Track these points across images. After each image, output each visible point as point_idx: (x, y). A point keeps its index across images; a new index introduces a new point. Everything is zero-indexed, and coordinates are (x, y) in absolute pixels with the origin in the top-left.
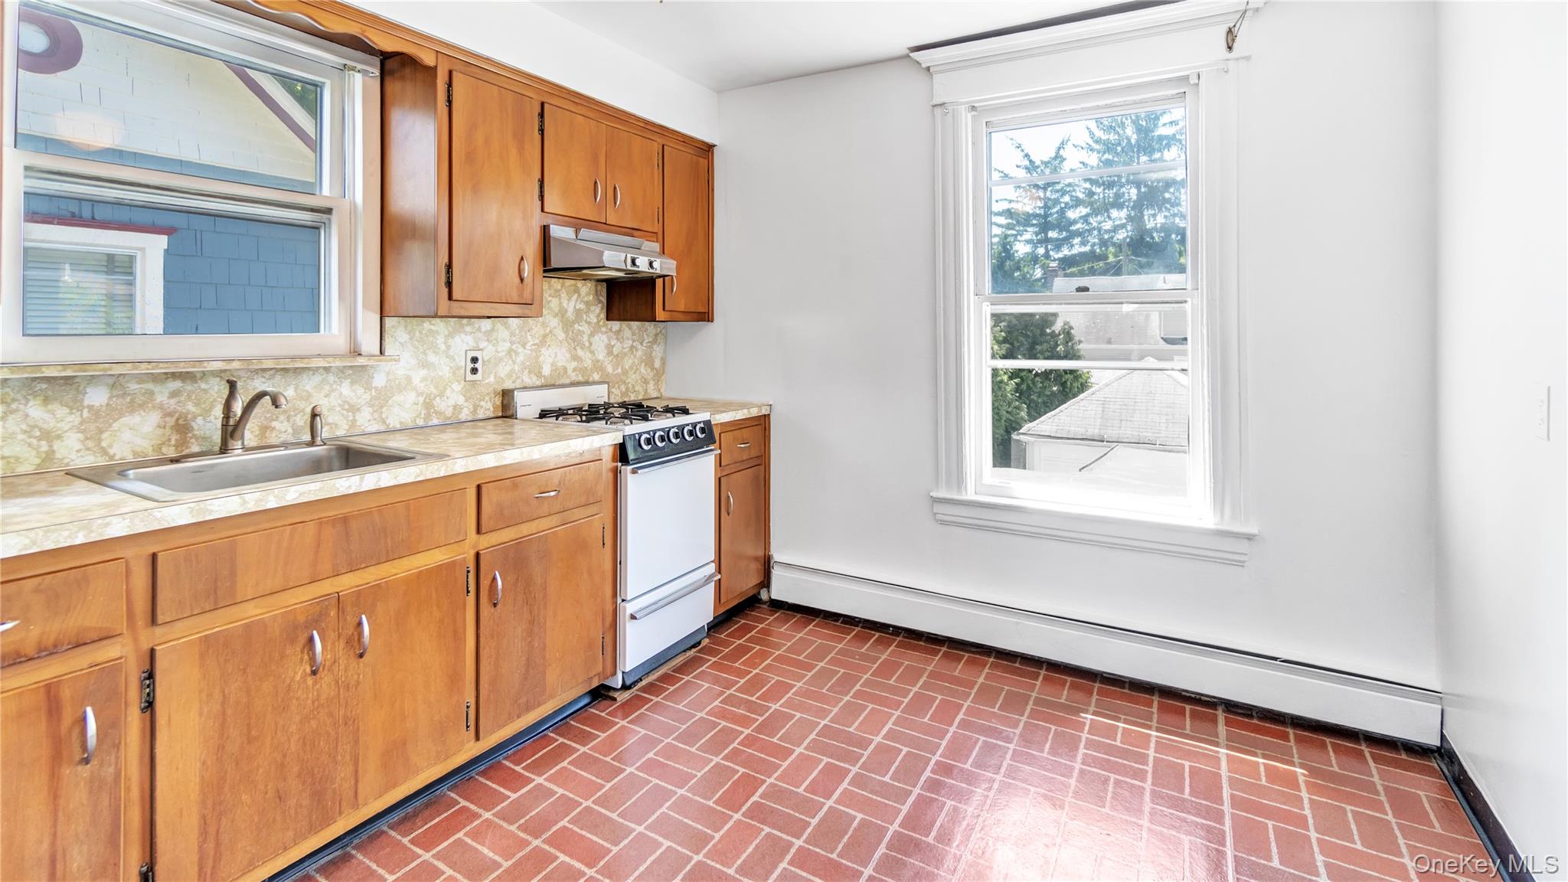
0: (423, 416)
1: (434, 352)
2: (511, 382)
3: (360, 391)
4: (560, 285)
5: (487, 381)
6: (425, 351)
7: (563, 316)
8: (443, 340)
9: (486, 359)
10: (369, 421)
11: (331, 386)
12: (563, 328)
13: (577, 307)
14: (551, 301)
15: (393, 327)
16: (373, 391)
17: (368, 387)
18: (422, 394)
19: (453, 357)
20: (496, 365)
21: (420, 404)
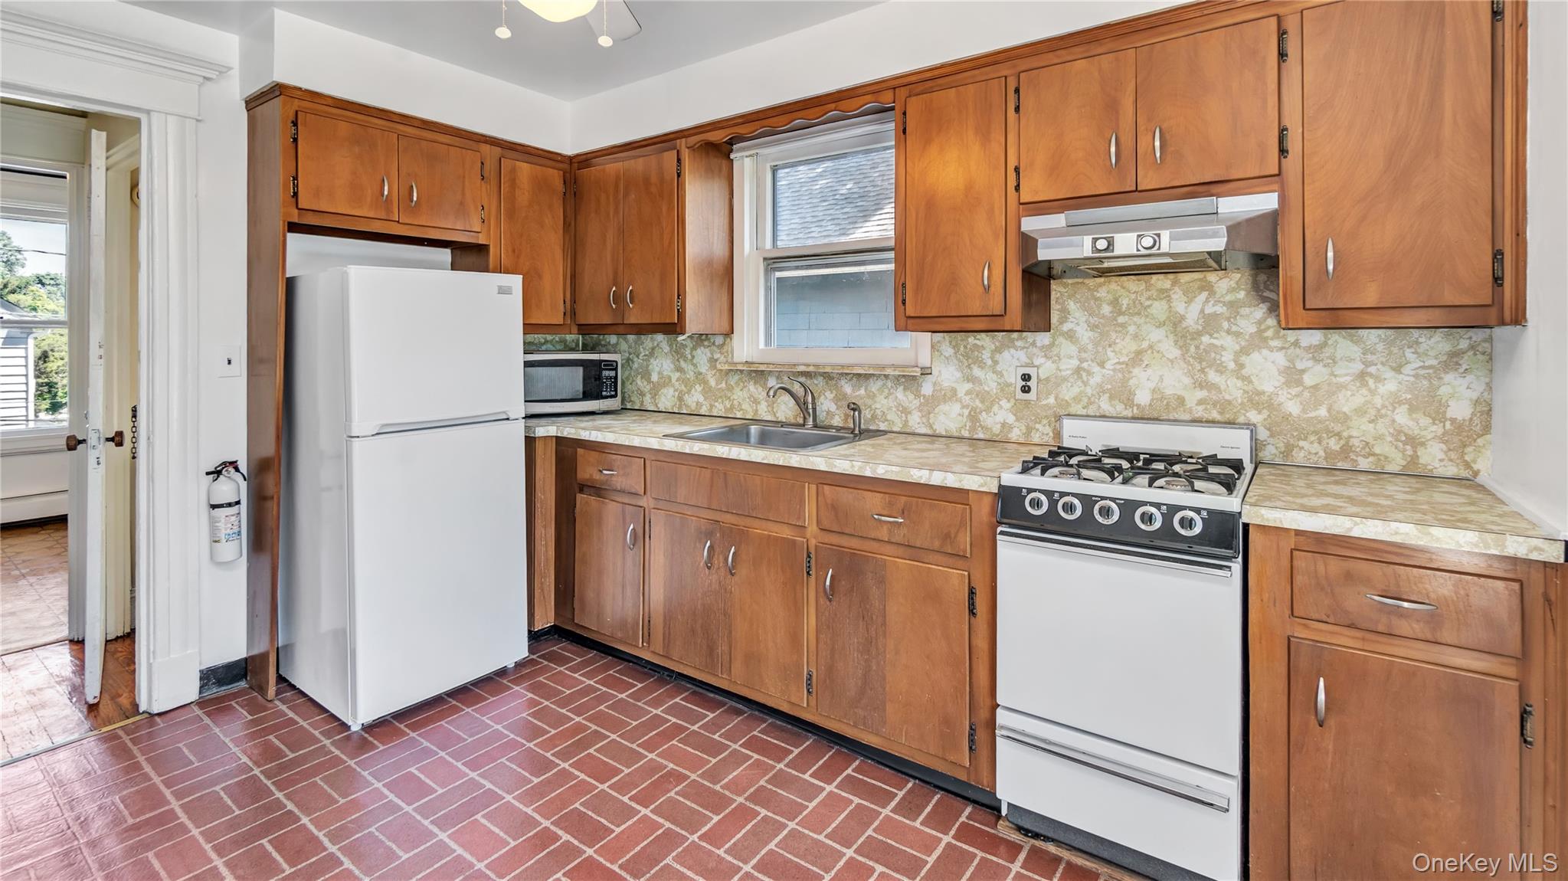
0: (968, 428)
1: (979, 367)
2: (1080, 406)
3: (911, 397)
4: (1169, 282)
5: (1044, 402)
6: (970, 365)
7: (1175, 325)
8: (989, 355)
9: (1042, 376)
10: (919, 423)
11: (889, 390)
12: (1176, 342)
13: (1207, 311)
14: (1149, 306)
15: (938, 342)
16: (922, 398)
17: (918, 395)
18: (967, 407)
19: (1001, 372)
20: (1058, 385)
21: (965, 417)
